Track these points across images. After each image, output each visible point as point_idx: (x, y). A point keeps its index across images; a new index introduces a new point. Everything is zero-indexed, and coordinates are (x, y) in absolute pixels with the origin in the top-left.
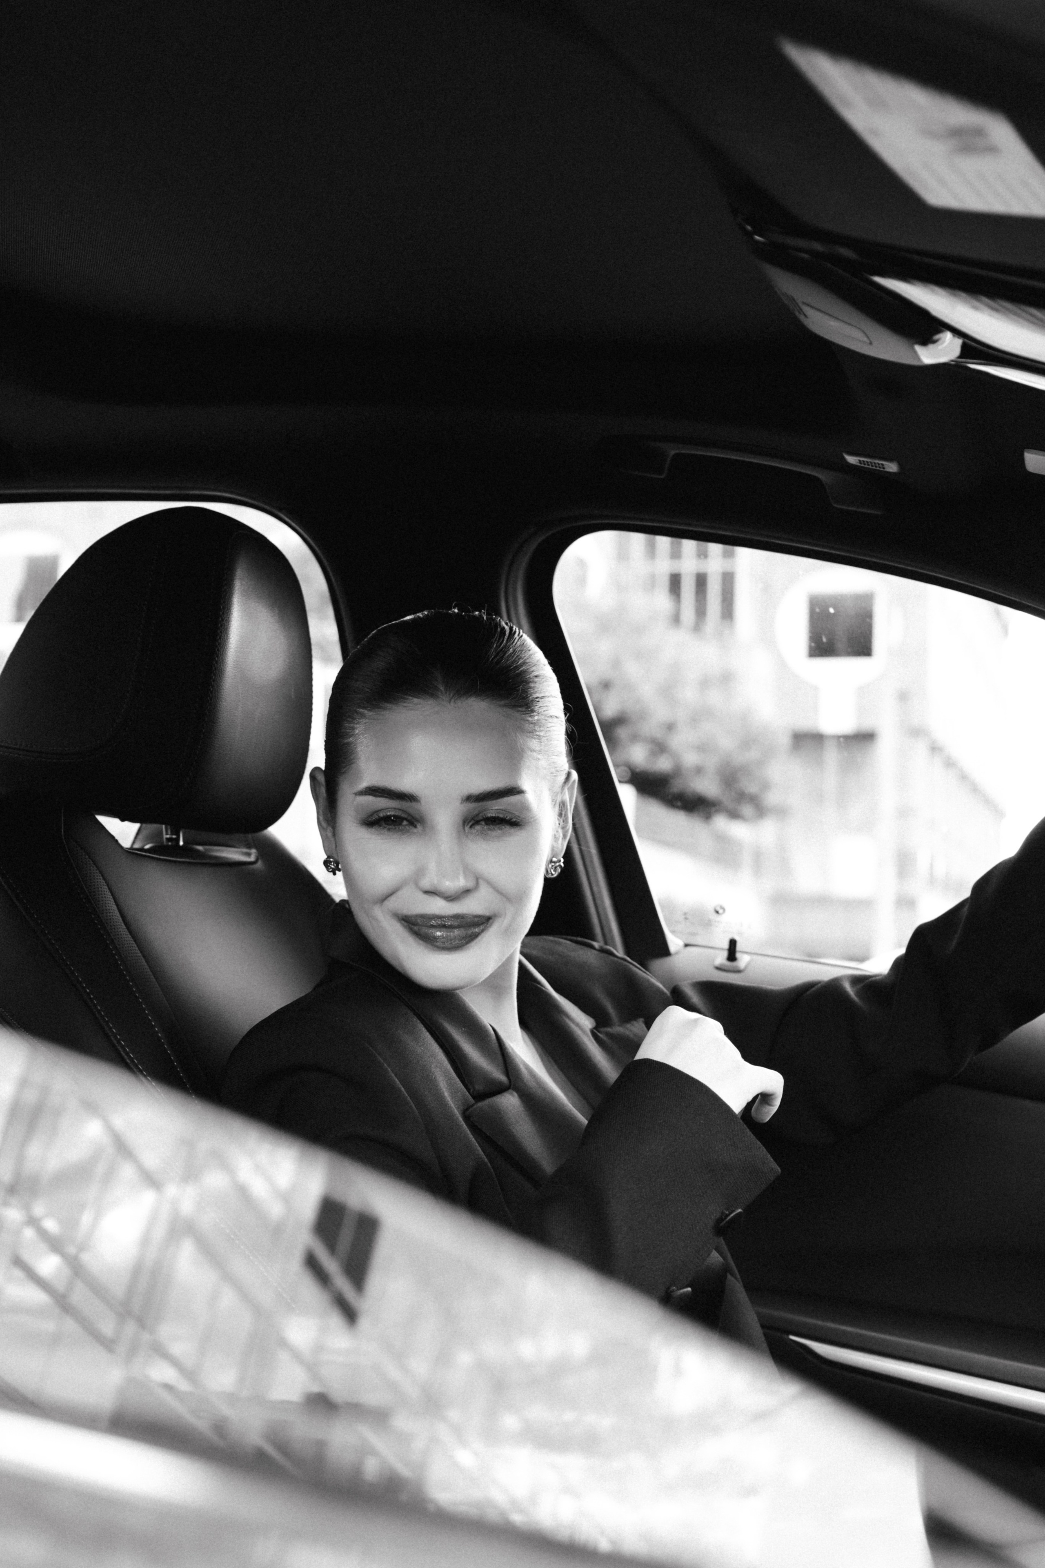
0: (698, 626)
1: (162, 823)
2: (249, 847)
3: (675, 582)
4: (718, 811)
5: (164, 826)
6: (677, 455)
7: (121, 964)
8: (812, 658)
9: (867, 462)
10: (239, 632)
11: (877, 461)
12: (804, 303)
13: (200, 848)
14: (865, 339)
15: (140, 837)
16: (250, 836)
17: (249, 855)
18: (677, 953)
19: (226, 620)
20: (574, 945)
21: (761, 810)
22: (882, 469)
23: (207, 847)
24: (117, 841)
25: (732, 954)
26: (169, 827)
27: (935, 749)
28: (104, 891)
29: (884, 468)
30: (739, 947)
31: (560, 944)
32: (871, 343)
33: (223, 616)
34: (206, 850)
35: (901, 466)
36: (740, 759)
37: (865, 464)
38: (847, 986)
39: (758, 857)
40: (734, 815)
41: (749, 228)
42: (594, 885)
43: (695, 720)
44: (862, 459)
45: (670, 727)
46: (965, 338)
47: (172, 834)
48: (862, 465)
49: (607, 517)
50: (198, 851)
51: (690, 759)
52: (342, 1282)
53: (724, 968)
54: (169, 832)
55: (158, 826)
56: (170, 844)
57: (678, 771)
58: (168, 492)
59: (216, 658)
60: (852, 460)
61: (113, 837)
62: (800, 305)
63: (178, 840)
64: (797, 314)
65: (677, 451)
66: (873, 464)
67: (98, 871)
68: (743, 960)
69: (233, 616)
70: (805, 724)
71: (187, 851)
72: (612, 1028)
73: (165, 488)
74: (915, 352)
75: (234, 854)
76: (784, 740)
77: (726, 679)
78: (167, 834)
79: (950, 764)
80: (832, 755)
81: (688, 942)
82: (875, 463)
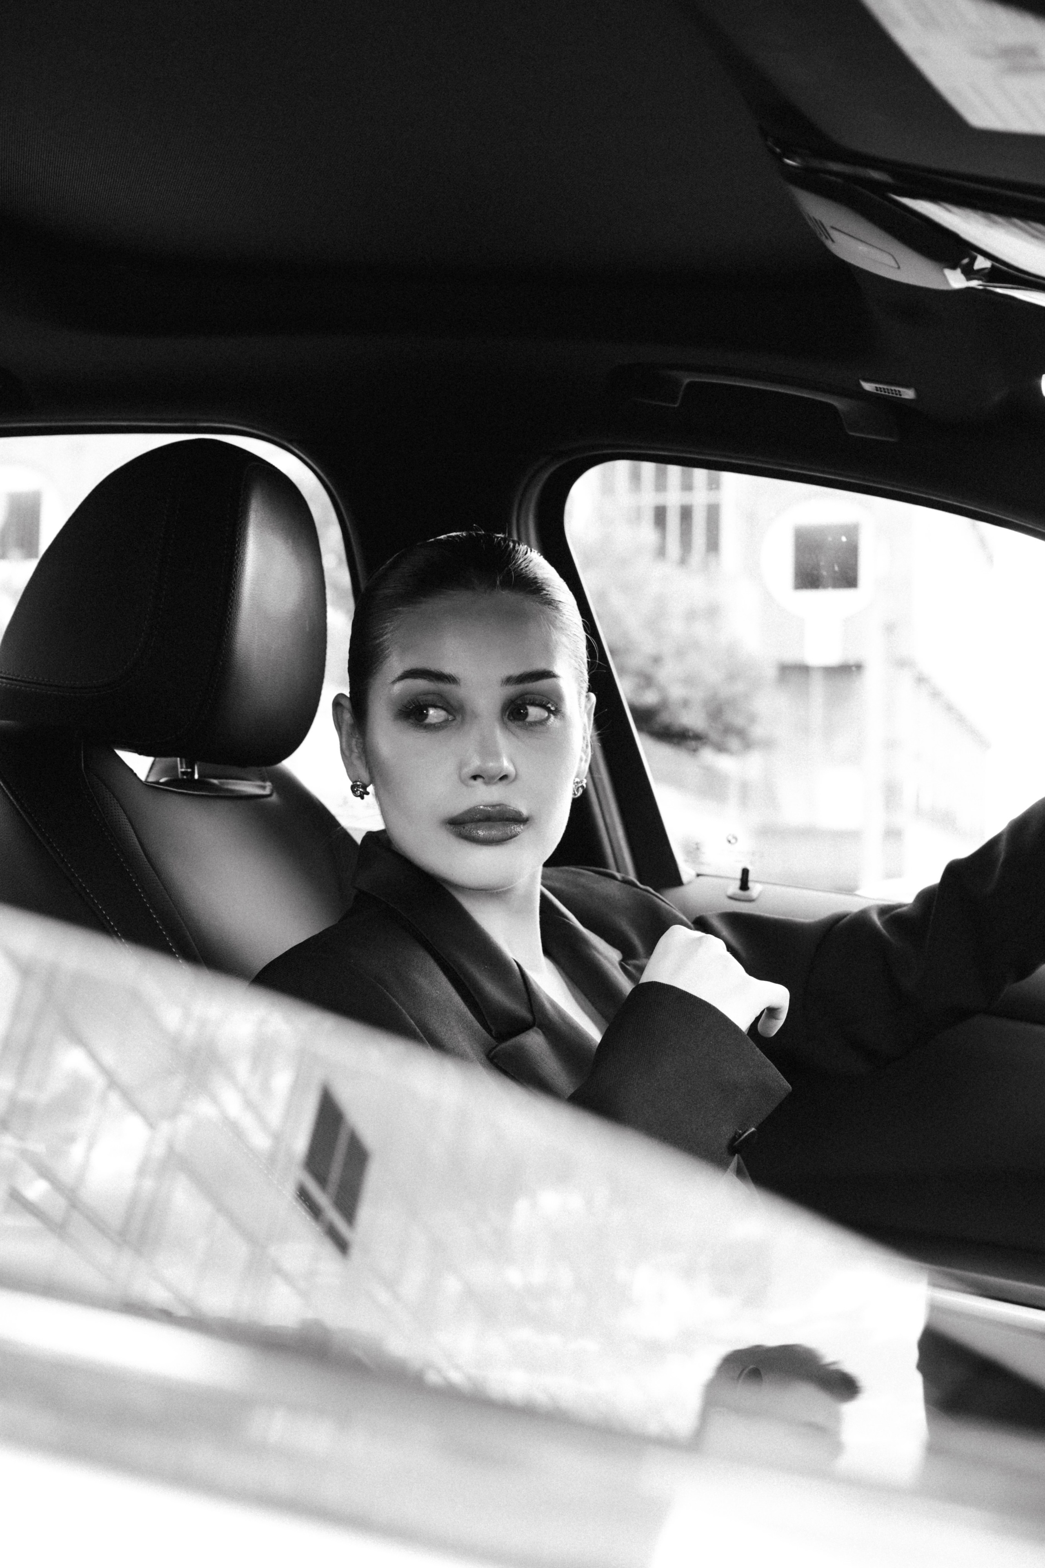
0: (683, 561)
1: (177, 756)
2: (264, 780)
3: (660, 515)
4: (705, 744)
5: (178, 759)
6: (690, 385)
7: (144, 897)
8: (798, 590)
9: (884, 389)
10: (255, 564)
11: (893, 388)
12: (833, 228)
13: (215, 781)
14: (893, 263)
15: (153, 771)
16: (264, 769)
17: (264, 788)
18: (690, 883)
19: (242, 552)
20: (597, 876)
21: (747, 743)
22: (898, 396)
23: (222, 781)
24: (135, 775)
25: (744, 885)
26: (184, 760)
27: (921, 680)
28: (125, 824)
29: (900, 395)
30: (751, 877)
31: (583, 875)
32: (899, 268)
33: (238, 548)
34: (220, 783)
35: (917, 391)
36: (726, 691)
37: (881, 391)
38: (875, 918)
39: (745, 789)
40: (721, 748)
41: (778, 150)
42: (607, 817)
43: (680, 653)
44: (878, 386)
45: (657, 660)
46: (994, 261)
47: (187, 768)
48: (879, 392)
49: (623, 447)
50: (214, 784)
51: (676, 692)
52: (333, 1215)
53: (735, 897)
54: (184, 766)
55: (173, 759)
56: (185, 777)
57: (664, 704)
58: (177, 424)
59: (233, 591)
60: (868, 386)
61: (132, 771)
62: (828, 229)
63: (193, 773)
64: (823, 238)
65: (692, 380)
66: (890, 391)
67: (118, 805)
68: (755, 889)
69: (248, 548)
70: (791, 656)
71: (202, 784)
72: (637, 960)
73: (176, 421)
74: (944, 275)
75: (249, 788)
76: (771, 673)
77: (712, 612)
78: (182, 768)
79: (936, 694)
80: (818, 687)
81: (699, 872)
82: (892, 390)
